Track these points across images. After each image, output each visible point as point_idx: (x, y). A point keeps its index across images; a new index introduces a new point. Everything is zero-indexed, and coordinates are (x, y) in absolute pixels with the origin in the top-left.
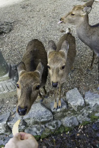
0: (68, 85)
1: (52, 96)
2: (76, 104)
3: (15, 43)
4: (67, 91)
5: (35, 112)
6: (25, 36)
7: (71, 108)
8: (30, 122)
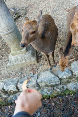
4: (72, 62)
5: (46, 77)
8: (42, 85)
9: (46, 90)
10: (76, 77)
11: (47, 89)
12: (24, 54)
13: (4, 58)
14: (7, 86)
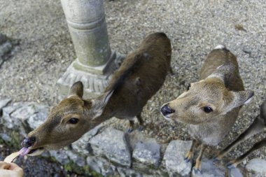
0: (184, 130)
1: (149, 132)
2: (174, 168)
3: (146, 17)
4: (176, 139)
5: (109, 142)
6: (169, 11)
7: (164, 168)
8: (98, 151)
9: (100, 164)
10: (164, 170)
11: (104, 163)
12: (96, 76)
13: (63, 61)
14: (35, 119)
